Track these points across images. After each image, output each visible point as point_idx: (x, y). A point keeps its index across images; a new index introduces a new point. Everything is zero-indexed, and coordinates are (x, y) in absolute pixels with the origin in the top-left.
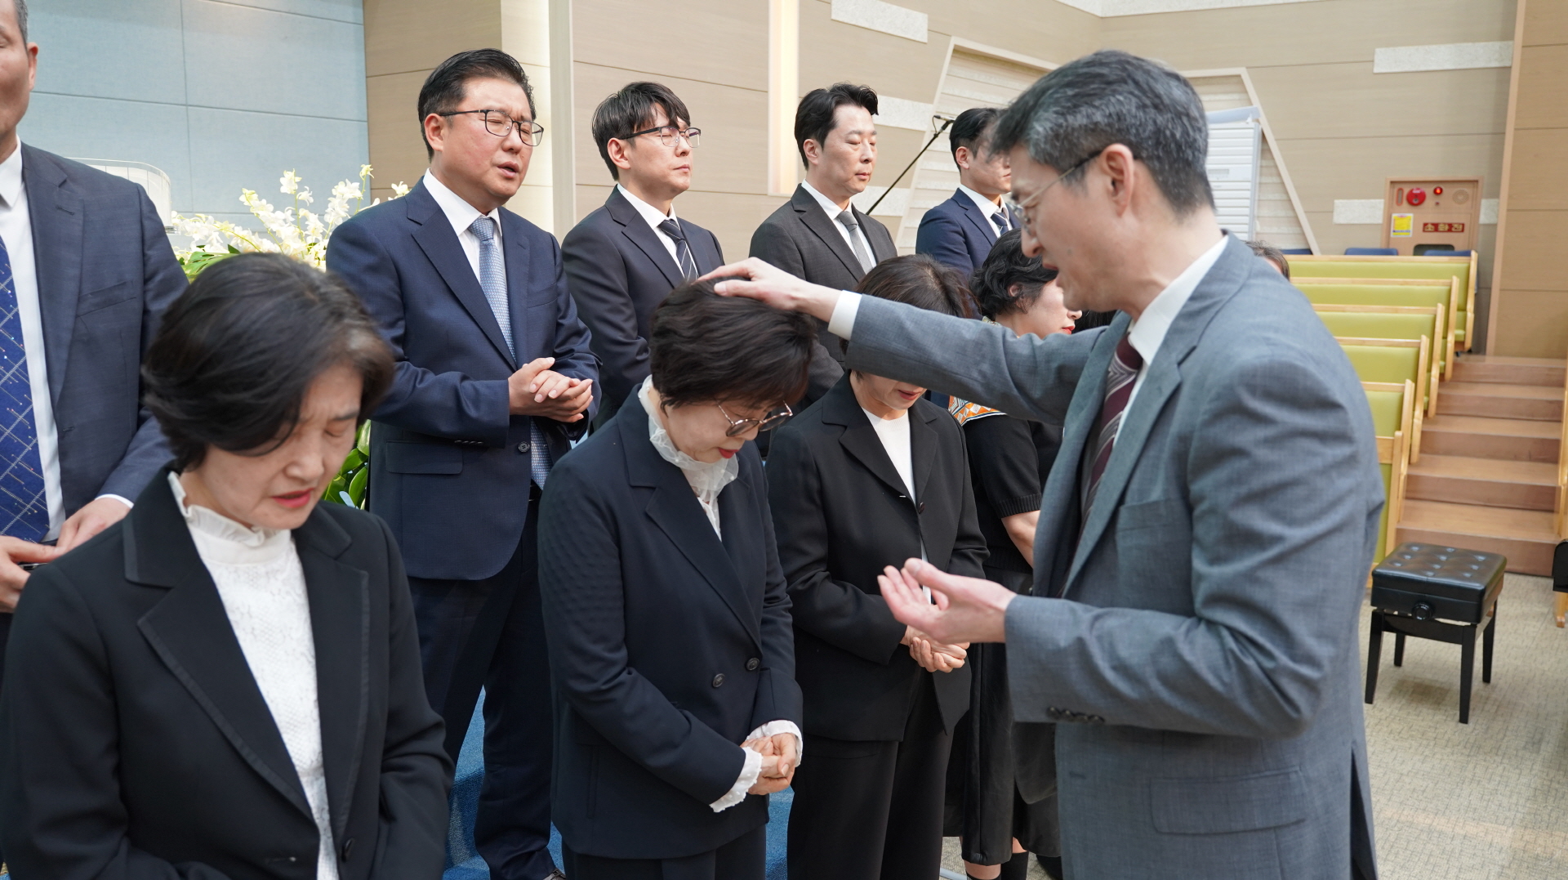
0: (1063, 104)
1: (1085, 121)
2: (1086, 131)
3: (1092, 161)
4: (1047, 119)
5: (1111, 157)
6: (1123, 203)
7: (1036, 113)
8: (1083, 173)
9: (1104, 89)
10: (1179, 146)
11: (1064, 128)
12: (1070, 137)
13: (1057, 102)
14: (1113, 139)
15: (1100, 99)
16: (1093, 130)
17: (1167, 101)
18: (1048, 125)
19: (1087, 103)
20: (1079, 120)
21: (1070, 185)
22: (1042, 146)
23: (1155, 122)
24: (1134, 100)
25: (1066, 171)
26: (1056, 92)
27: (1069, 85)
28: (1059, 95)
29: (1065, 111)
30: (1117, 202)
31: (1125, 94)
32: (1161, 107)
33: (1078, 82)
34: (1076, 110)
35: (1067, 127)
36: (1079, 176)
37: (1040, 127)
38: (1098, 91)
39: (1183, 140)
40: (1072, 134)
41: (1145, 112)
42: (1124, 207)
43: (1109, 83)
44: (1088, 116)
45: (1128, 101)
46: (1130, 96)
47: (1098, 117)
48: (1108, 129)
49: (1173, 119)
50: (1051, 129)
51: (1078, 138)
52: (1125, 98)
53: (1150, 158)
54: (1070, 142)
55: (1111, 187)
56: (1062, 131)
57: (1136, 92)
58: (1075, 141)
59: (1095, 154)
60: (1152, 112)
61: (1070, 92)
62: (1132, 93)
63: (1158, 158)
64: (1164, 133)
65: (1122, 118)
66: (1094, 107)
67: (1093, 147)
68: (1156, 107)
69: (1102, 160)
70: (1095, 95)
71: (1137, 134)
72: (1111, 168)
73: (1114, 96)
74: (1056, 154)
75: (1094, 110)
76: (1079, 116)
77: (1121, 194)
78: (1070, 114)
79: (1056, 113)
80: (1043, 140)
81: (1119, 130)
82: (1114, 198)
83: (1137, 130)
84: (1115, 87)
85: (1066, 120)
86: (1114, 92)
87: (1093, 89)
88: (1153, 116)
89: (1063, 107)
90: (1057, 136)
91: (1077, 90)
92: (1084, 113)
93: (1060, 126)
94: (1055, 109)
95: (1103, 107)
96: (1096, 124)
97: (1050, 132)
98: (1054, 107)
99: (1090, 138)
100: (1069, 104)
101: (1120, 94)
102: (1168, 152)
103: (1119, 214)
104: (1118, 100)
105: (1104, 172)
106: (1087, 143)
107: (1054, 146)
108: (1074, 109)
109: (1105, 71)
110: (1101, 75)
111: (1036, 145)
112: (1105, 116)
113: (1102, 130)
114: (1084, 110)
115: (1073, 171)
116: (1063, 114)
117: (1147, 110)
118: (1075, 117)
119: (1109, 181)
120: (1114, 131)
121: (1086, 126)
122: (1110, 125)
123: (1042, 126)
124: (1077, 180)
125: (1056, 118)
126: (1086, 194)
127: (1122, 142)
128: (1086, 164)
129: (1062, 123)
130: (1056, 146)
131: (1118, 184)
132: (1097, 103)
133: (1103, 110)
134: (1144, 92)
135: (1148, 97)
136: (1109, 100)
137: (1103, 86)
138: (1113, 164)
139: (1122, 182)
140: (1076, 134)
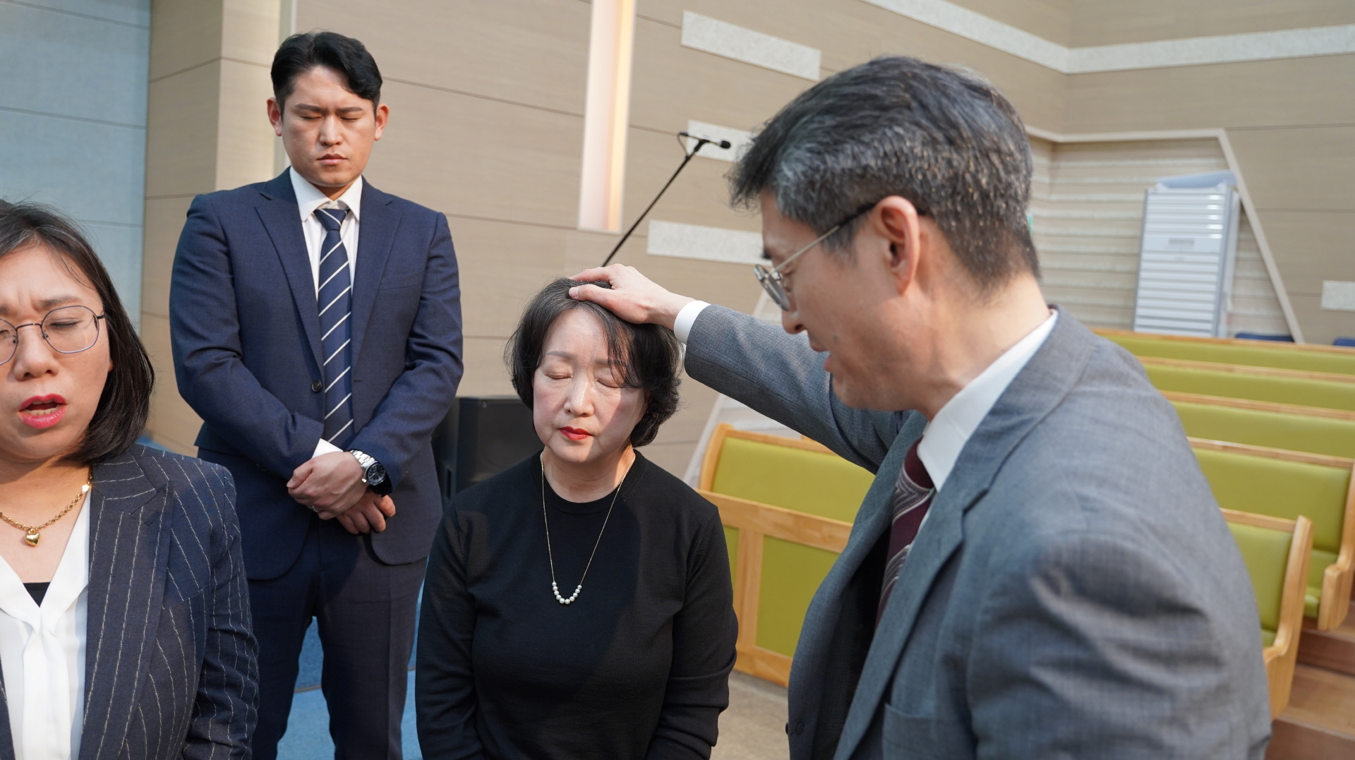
0: (820, 139)
1: (849, 163)
2: (851, 177)
3: (862, 218)
4: (798, 160)
5: (888, 214)
6: (905, 278)
7: (784, 150)
8: (851, 237)
9: (878, 117)
10: (985, 196)
11: (822, 173)
12: (828, 186)
13: (811, 137)
14: (890, 188)
15: (872, 132)
16: (862, 176)
17: (967, 133)
18: (800, 168)
19: (853, 138)
20: (842, 162)
21: (832, 251)
22: (792, 196)
23: (949, 162)
24: (919, 133)
25: (829, 229)
26: (811, 121)
27: (829, 111)
28: (815, 126)
29: (822, 149)
30: (896, 275)
31: (907, 125)
32: (959, 142)
33: (841, 107)
34: (839, 147)
35: (825, 171)
36: (845, 236)
37: (790, 171)
38: (868, 121)
39: (991, 187)
40: (833, 180)
41: (935, 150)
42: (906, 284)
43: (885, 109)
44: (854, 157)
45: (910, 135)
46: (914, 128)
47: (870, 160)
48: (882, 174)
49: (976, 158)
50: (804, 173)
51: (841, 186)
52: (906, 130)
53: (944, 215)
54: (830, 191)
55: (889, 255)
56: (817, 177)
57: (924, 122)
58: (837, 191)
59: (866, 208)
60: (946, 152)
61: (829, 121)
62: (918, 125)
63: (956, 215)
64: (964, 178)
65: (903, 159)
66: (863, 143)
67: (862, 200)
68: (951, 142)
69: (875, 217)
70: (863, 126)
71: (925, 181)
72: (889, 227)
73: (891, 128)
74: (811, 208)
75: (862, 148)
76: (841, 157)
77: (903, 264)
78: (829, 153)
79: (810, 150)
80: (793, 188)
81: (897, 177)
82: (894, 270)
83: (924, 176)
84: (892, 114)
85: (825, 162)
86: (893, 122)
87: (862, 118)
88: (946, 154)
89: (821, 143)
90: (812, 183)
91: (839, 119)
92: (849, 152)
93: (817, 170)
94: (809, 145)
95: (876, 144)
96: (866, 168)
97: (802, 178)
98: (809, 142)
99: (857, 188)
100: (827, 140)
101: (899, 125)
102: (970, 206)
103: (901, 292)
104: (897, 134)
105: (879, 234)
106: (856, 194)
107: (808, 199)
108: (833, 147)
109: (879, 91)
110: (873, 97)
111: (785, 195)
112: (876, 157)
113: (874, 176)
114: (848, 148)
115: (837, 231)
116: (819, 153)
117: (939, 147)
118: (836, 157)
119: (885, 245)
120: (891, 179)
121: (851, 170)
122: (885, 169)
123: (791, 169)
124: (841, 244)
125: (810, 158)
126: (856, 263)
127: (903, 194)
128: (854, 222)
129: (818, 166)
130: (812, 199)
131: (899, 250)
132: (866, 138)
133: (875, 148)
134: (934, 120)
135: (939, 128)
136: (885, 134)
137: (876, 113)
138: (891, 222)
139: (903, 246)
140: (837, 181)
